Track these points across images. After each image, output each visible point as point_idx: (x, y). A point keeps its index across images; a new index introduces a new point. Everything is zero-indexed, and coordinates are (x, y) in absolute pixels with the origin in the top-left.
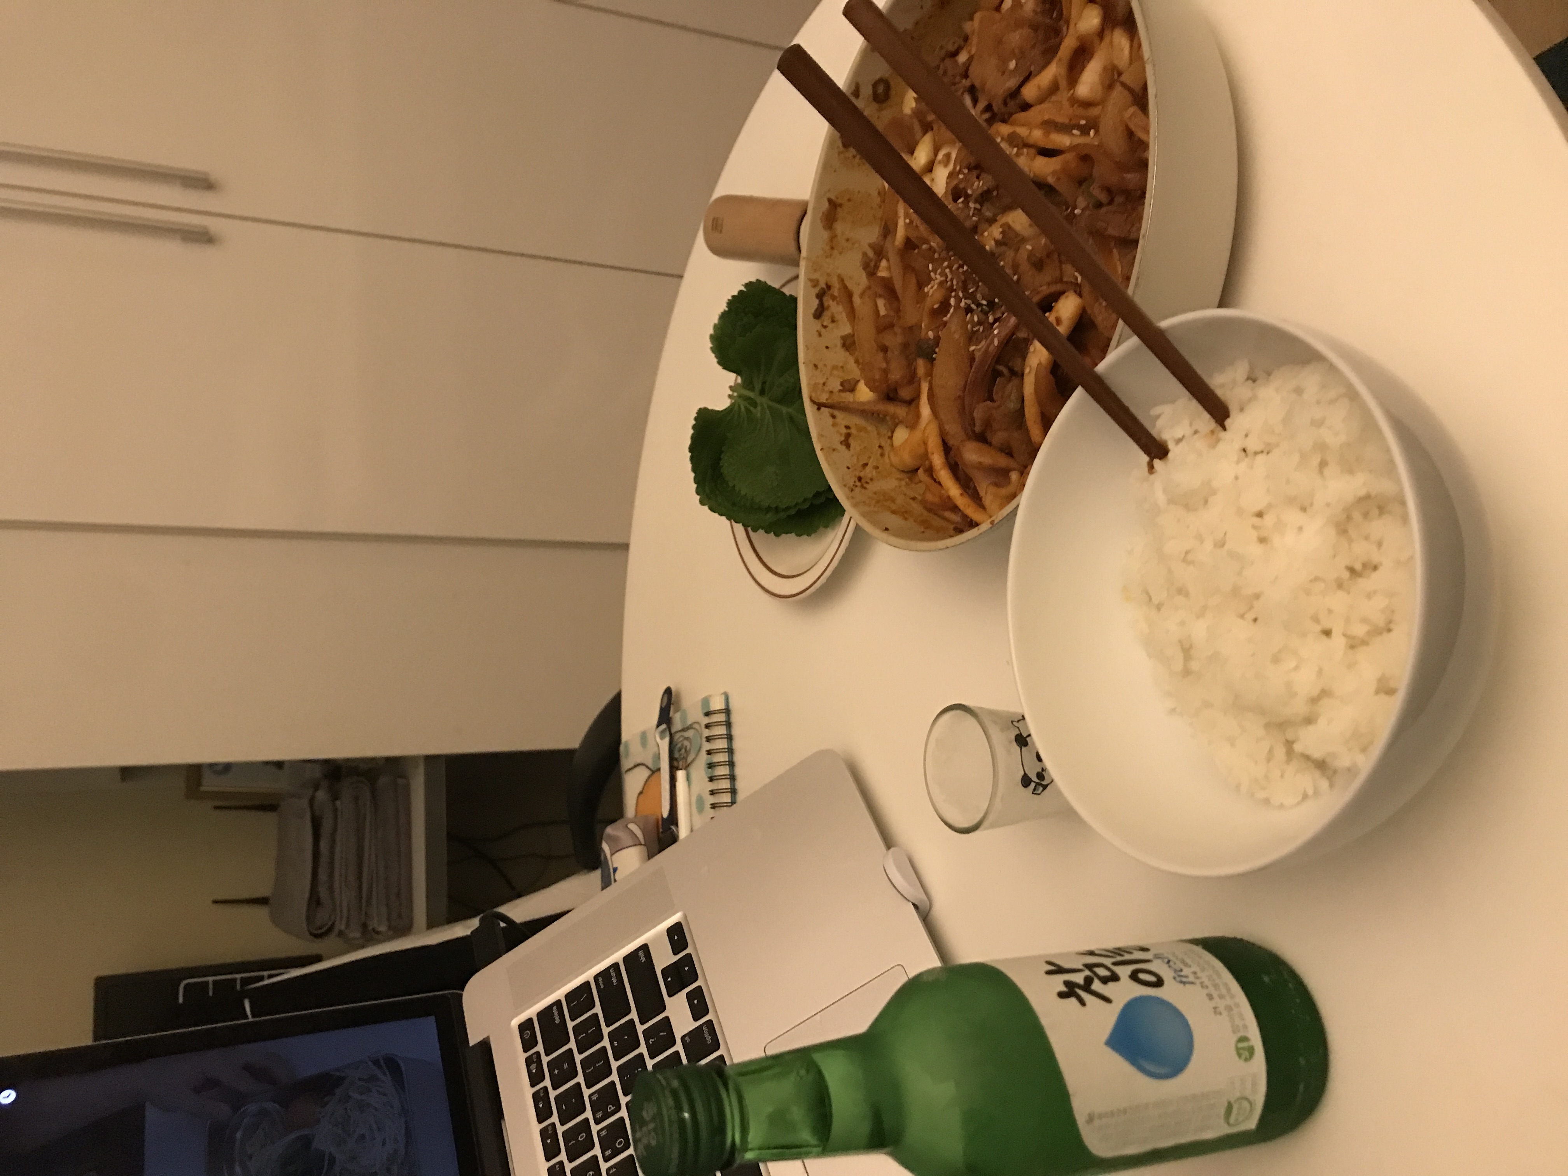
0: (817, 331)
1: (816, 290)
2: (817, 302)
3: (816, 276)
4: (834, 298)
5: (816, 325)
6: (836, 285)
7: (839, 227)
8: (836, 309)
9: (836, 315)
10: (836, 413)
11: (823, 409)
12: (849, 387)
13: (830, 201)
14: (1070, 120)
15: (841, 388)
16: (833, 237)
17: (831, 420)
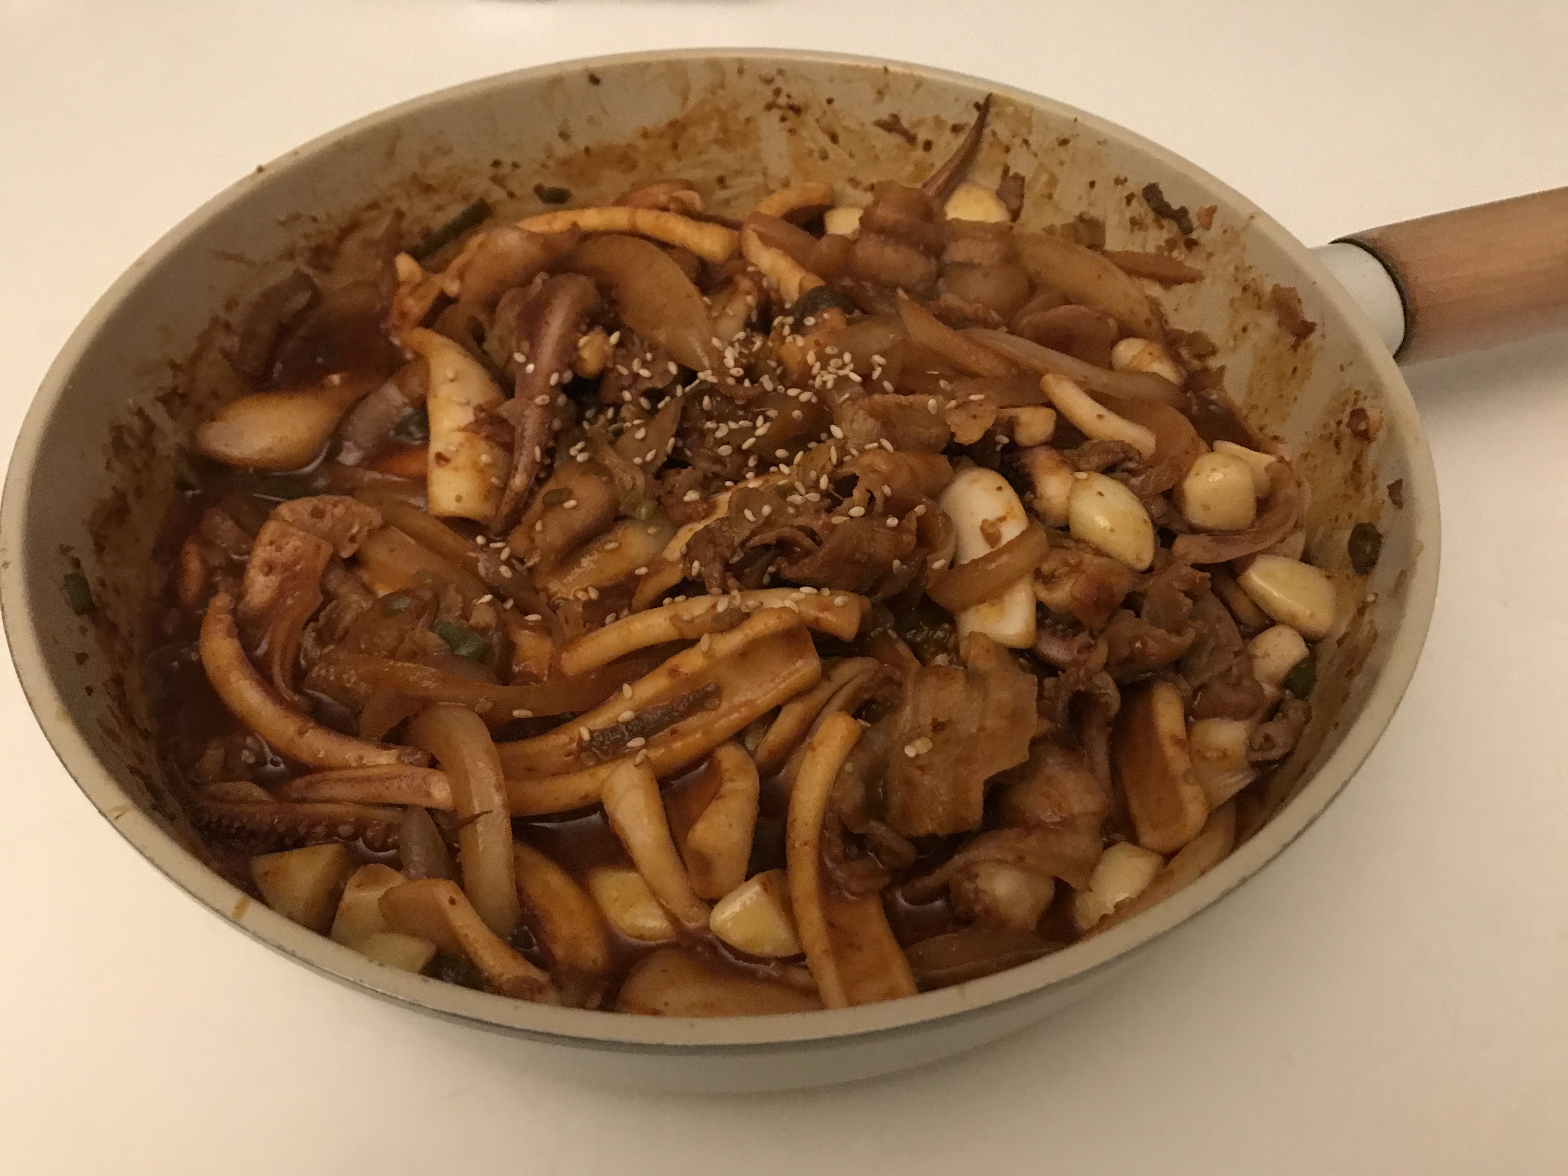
0: (1126, 179)
1: (1193, 214)
2: (1174, 205)
3: (1215, 227)
4: (1171, 244)
5: (1136, 182)
6: (1189, 262)
7: (1270, 322)
8: (1153, 239)
9: (1143, 233)
11: (976, 114)
13: (1311, 328)
16: (1259, 298)
17: (950, 118)
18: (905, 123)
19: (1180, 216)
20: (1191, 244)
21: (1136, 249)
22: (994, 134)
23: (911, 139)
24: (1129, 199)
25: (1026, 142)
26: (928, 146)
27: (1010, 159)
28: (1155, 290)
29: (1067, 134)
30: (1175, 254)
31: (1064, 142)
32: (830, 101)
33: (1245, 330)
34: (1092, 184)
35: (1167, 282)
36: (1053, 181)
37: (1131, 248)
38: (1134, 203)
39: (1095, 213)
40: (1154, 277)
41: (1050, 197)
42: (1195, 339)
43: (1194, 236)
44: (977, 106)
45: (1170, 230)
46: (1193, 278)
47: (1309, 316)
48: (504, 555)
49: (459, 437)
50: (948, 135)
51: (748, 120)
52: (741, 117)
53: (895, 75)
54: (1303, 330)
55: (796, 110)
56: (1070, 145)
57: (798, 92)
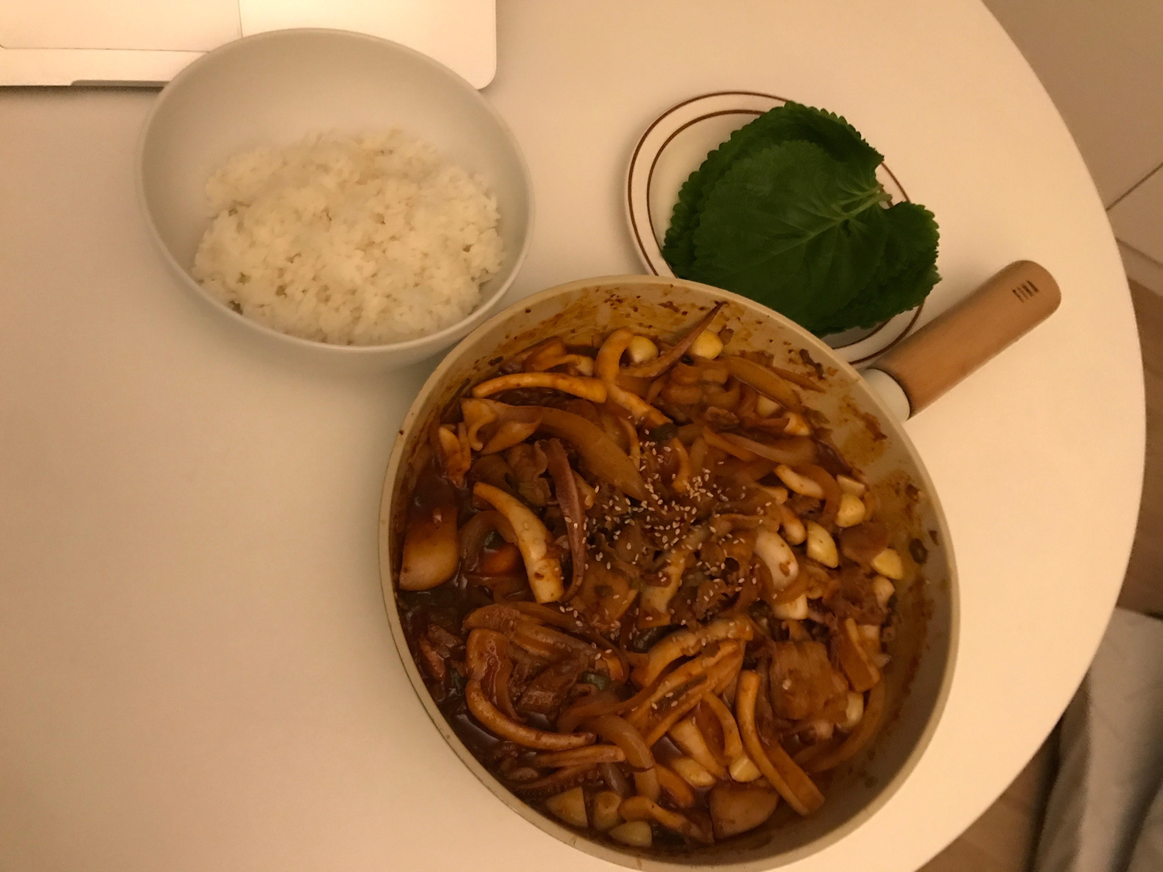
0: (790, 344)
1: (825, 367)
2: (816, 361)
3: (836, 377)
4: (810, 374)
5: (797, 346)
6: (819, 384)
7: (860, 424)
8: (800, 369)
9: (795, 365)
10: (704, 313)
11: (715, 305)
12: (724, 334)
13: (884, 437)
14: (688, 695)
15: (727, 328)
16: (856, 412)
17: (700, 305)
18: (675, 305)
19: (818, 366)
20: (821, 378)
21: (790, 370)
22: (722, 313)
23: (676, 310)
24: (790, 351)
25: (739, 319)
26: (685, 313)
27: (728, 323)
28: (797, 388)
29: (762, 320)
30: (811, 378)
31: (760, 323)
32: (638, 297)
33: (846, 420)
34: (771, 341)
35: (804, 387)
36: (749, 334)
37: (786, 369)
38: (792, 353)
39: (770, 351)
40: (797, 383)
41: (746, 340)
42: (817, 415)
43: (824, 375)
44: (717, 302)
45: (809, 369)
46: (820, 391)
47: (884, 432)
48: (576, 614)
49: (543, 563)
50: (696, 310)
51: (595, 307)
52: (591, 306)
53: (676, 288)
54: (879, 436)
55: (620, 301)
56: (762, 324)
57: (622, 294)
